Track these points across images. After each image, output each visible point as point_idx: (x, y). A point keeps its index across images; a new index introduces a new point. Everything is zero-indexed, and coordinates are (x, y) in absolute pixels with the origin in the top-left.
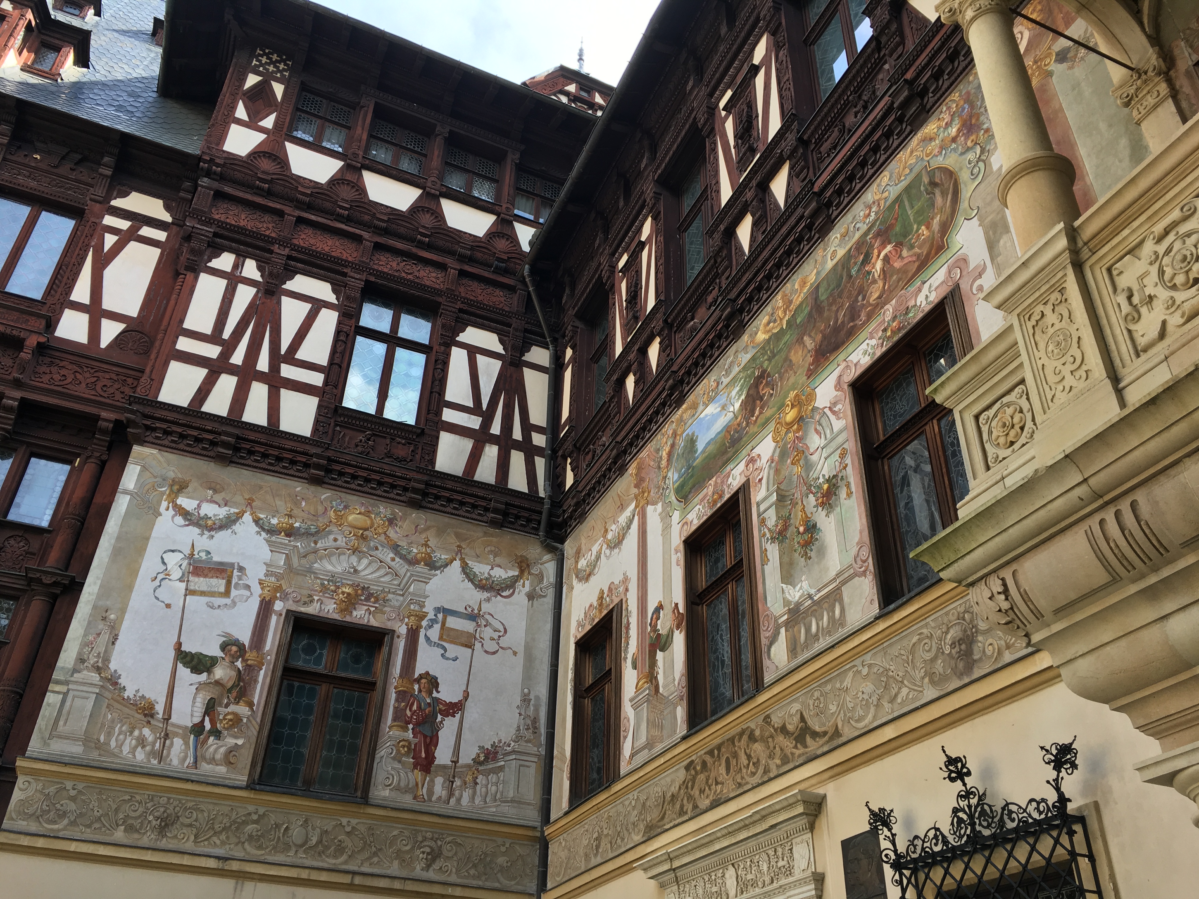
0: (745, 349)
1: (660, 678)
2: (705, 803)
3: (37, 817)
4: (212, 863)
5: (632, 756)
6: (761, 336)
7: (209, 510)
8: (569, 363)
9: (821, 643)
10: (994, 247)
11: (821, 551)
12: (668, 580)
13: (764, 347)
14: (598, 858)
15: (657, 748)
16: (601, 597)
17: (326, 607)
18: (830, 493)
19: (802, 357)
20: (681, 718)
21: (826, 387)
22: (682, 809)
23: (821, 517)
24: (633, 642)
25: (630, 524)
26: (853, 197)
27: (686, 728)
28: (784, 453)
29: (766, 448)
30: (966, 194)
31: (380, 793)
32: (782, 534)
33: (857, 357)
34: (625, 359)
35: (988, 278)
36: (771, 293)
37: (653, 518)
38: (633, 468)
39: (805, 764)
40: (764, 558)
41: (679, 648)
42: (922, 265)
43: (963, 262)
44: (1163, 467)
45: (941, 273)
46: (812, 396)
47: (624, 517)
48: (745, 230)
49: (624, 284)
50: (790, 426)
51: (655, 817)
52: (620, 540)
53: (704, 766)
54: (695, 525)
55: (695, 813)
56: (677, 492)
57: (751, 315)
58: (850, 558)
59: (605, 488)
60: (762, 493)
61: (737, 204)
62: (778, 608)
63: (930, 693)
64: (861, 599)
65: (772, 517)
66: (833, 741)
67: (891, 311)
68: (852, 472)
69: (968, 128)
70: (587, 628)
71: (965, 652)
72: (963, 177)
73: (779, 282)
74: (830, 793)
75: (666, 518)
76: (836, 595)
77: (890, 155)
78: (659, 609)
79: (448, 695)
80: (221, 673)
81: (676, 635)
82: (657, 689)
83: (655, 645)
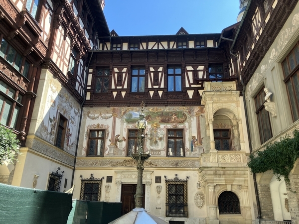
0: (147, 109)
1: (118, 146)
2: (128, 166)
3: (35, 147)
4: (51, 158)
5: (108, 154)
6: (150, 110)
7: (54, 88)
8: (90, 73)
9: (156, 155)
10: (189, 128)
11: (158, 145)
12: (122, 132)
13: (151, 112)
14: (96, 166)
15: (116, 155)
16: (98, 125)
17: (62, 113)
18: (161, 139)
19: (159, 119)
20: (124, 153)
21: (162, 126)
22: (122, 165)
23: (158, 141)
24: (110, 137)
25: (110, 117)
26: (171, 105)
27: (125, 155)
28: (153, 129)
29: (149, 127)
30: (188, 119)
31: (64, 149)
32: (151, 139)
33: (168, 126)
34: (115, 90)
35: (188, 130)
36: (154, 106)
37: (118, 121)
38: (112, 108)
39: (151, 167)
40: (147, 141)
41: (124, 144)
42: (180, 123)
43: (185, 127)
44: (219, 170)
45: (182, 126)
46: (159, 125)
47: (108, 115)
48: (152, 93)
49: (116, 75)
50: (155, 127)
51: (115, 164)
52: (106, 118)
53: (129, 161)
54: (130, 128)
55: (126, 166)
56: (126, 120)
57: (149, 106)
58: (163, 148)
59: (101, 106)
60: (148, 132)
61: (152, 89)
62: (148, 148)
63: (171, 166)
64: (164, 153)
65: (149, 136)
66: (156, 166)
67: (174, 124)
68: (165, 139)
69: (190, 112)
70: (93, 128)
71: (177, 164)
72: (188, 117)
73: (156, 106)
74: (155, 171)
75: (122, 123)
76: (159, 151)
77: (178, 106)
78: (118, 135)
79: (71, 133)
80: (53, 123)
81: (123, 141)
82: (117, 147)
83: (117, 140)
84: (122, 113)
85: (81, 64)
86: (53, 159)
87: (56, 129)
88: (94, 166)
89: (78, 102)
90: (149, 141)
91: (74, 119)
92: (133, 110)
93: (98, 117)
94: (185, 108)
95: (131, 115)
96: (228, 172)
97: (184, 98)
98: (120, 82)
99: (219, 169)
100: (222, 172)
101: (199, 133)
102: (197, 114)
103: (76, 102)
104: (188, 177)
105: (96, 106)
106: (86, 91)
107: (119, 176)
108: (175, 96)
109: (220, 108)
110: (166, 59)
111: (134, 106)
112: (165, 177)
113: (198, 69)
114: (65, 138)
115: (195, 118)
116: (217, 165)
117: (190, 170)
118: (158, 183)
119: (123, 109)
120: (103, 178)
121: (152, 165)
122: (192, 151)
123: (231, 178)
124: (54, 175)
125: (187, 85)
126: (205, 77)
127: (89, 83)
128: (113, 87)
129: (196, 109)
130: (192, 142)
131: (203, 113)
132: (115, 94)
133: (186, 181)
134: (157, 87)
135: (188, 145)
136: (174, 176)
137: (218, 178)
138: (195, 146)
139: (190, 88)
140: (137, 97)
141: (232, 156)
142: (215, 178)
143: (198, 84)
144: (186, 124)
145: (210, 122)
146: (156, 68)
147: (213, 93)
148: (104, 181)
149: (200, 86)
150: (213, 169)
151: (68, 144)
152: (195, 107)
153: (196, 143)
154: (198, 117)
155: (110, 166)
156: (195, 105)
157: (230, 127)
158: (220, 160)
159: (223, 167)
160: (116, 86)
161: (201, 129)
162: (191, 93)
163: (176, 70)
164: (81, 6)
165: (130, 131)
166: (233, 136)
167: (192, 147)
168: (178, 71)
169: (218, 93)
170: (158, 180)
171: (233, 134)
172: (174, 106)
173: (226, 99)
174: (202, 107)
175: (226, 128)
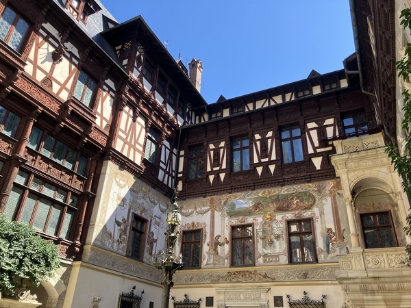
0: (255, 194)
2: (234, 281)
3: (93, 260)
4: (121, 274)
5: (207, 264)
6: (260, 194)
7: (121, 182)
8: (182, 156)
9: (273, 263)
10: (321, 215)
11: (274, 247)
12: (223, 231)
13: (261, 198)
14: (192, 282)
15: (217, 266)
16: (193, 223)
17: (138, 212)
18: (278, 237)
19: (273, 207)
20: (227, 262)
21: (279, 217)
22: (226, 280)
23: (275, 240)
24: (208, 240)
25: (207, 211)
26: (290, 184)
27: (229, 265)
28: (265, 223)
29: (260, 219)
30: (317, 202)
31: (145, 260)
32: (263, 239)
33: (287, 215)
34: (212, 172)
35: (319, 220)
36: (264, 187)
37: (217, 215)
38: (209, 198)
39: (267, 282)
40: (258, 241)
41: (227, 248)
42: (306, 209)
43: (314, 214)
44: (370, 283)
45: (310, 213)
46: (275, 216)
47: (205, 208)
48: (260, 170)
49: (212, 152)
50: (268, 219)
51: (216, 279)
52: (202, 213)
53: (234, 274)
54: (234, 224)
55: (231, 282)
56: (227, 213)
57: (258, 188)
58: (282, 251)
59: (196, 197)
60: (258, 228)
61: (260, 164)
62: (261, 252)
63: (297, 279)
64: (284, 259)
65: (261, 234)
66: (274, 280)
67: (297, 212)
68: (284, 236)
69: (319, 191)
70: (187, 229)
71: (305, 276)
72: (317, 199)
73: (267, 187)
74: (272, 288)
75: (223, 217)
76: (277, 256)
77: (301, 183)
78: (219, 236)
79: (155, 237)
80: (122, 227)
81: (226, 244)
82: (217, 253)
83: (217, 244)
84: (222, 204)
85: (166, 147)
86: (124, 275)
87: (128, 234)
88: (189, 282)
89: (165, 195)
90: (261, 241)
91: (160, 218)
92: (236, 197)
93: (192, 213)
94: (311, 185)
95: (234, 205)
96: (386, 285)
97: (309, 170)
98: (217, 161)
99: (369, 280)
100: (375, 286)
101: (337, 222)
102: (331, 193)
103: (162, 196)
104: (324, 297)
105: (190, 198)
106: (177, 180)
107: (222, 297)
108: (294, 169)
109: (361, 178)
110: (275, 119)
111: (238, 192)
112: (288, 296)
113: (325, 124)
114: (144, 245)
115: (329, 199)
116: (365, 275)
117: (328, 284)
118: (279, 306)
119: (223, 197)
120: (200, 300)
121: (268, 279)
122: (328, 252)
123: (394, 296)
124: (126, 296)
125: (311, 151)
126: (337, 134)
127: (181, 169)
128: (209, 169)
129: (330, 184)
130: (327, 237)
131: (341, 189)
132: (211, 178)
133: (323, 303)
134: (267, 160)
135: (320, 244)
136: (303, 296)
137: (370, 297)
138: (333, 244)
139: (316, 155)
140: (241, 178)
141: (390, 257)
142: (365, 297)
143: (327, 146)
144: (316, 210)
145: (347, 203)
146: (263, 134)
147: (345, 156)
148: (203, 304)
149: (330, 148)
150: (357, 281)
151: (151, 254)
152: (327, 182)
153: (333, 239)
154: (334, 197)
155: (209, 282)
156: (326, 179)
157: (389, 208)
158: (370, 265)
159: (375, 278)
160: (212, 167)
161: (340, 215)
162: (317, 162)
163: (293, 131)
164: (156, 78)
165: (233, 228)
166: (398, 222)
167: (328, 245)
168: (297, 132)
169: (354, 155)
170: (279, 302)
171: (397, 218)
172: (295, 184)
173: (370, 163)
174: (338, 180)
175: (383, 209)
